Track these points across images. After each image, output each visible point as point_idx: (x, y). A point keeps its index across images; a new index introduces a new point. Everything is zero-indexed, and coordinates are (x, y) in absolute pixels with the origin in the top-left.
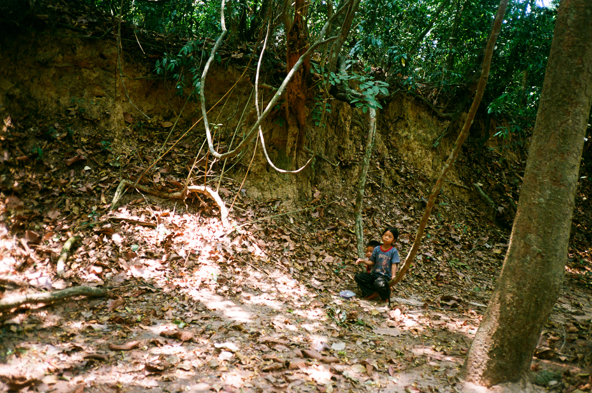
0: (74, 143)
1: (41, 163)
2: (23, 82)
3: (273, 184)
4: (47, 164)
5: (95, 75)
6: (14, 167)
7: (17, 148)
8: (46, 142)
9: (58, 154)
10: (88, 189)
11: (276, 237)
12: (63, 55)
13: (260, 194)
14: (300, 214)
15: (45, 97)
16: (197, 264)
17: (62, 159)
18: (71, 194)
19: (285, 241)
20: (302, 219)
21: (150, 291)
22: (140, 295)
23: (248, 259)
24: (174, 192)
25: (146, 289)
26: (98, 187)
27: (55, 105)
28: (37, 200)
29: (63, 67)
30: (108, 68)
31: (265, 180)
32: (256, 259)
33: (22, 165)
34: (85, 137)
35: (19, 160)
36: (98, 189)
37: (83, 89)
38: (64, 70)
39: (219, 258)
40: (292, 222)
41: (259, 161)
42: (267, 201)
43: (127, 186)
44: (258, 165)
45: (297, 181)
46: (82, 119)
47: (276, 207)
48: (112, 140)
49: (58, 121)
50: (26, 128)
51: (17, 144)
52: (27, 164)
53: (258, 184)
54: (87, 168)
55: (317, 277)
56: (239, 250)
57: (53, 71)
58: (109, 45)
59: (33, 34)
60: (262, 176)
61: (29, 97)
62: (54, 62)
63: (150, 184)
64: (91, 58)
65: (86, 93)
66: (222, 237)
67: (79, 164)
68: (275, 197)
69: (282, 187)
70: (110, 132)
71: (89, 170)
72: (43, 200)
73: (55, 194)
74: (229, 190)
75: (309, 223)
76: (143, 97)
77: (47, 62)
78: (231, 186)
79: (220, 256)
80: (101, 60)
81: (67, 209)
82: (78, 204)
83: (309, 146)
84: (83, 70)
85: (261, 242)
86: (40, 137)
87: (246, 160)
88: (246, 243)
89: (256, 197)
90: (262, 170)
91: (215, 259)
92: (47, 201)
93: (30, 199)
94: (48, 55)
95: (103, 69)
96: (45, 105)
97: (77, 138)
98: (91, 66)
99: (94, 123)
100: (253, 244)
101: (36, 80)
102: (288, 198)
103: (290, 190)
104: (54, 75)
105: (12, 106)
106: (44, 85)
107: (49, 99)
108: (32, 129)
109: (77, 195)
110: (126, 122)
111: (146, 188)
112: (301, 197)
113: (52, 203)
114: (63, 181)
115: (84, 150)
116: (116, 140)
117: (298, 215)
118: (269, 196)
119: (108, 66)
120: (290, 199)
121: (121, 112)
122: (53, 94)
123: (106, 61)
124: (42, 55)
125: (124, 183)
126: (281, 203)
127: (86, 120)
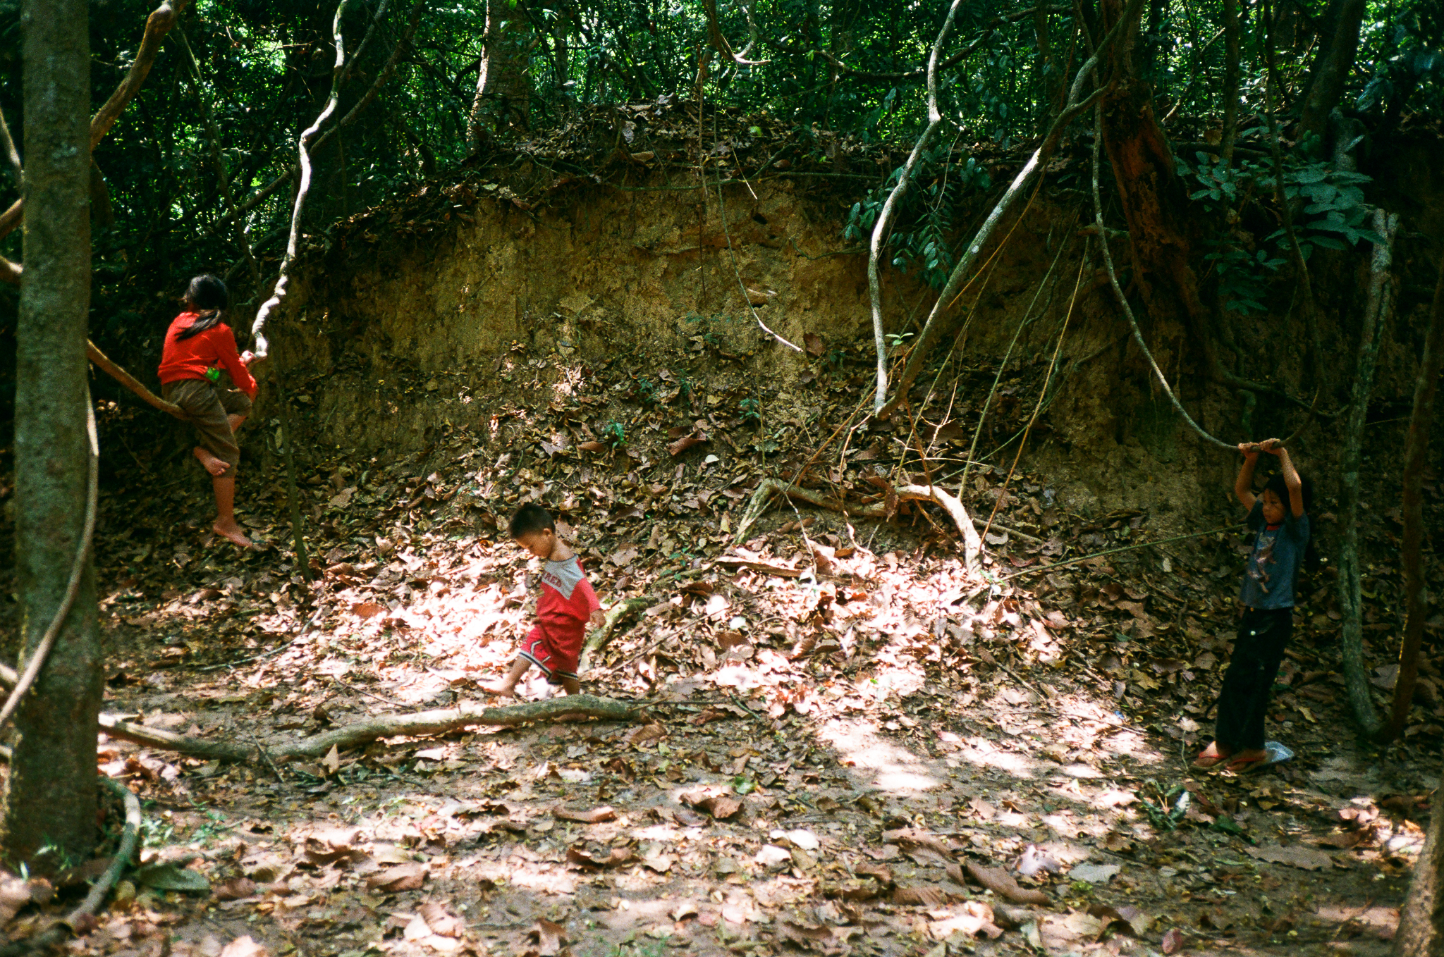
0: (692, 408)
1: (622, 452)
2: (609, 294)
3: (1134, 472)
4: (635, 455)
5: (745, 261)
6: (574, 463)
7: (584, 427)
8: (639, 411)
9: (659, 432)
10: (701, 503)
11: (1103, 605)
12: (681, 228)
13: (1093, 499)
14: (1197, 547)
15: (650, 319)
16: (871, 664)
17: (664, 442)
18: (666, 513)
19: (1128, 615)
20: (1202, 561)
21: (733, 716)
22: (707, 722)
23: (1006, 657)
24: (874, 501)
25: (725, 710)
26: (722, 497)
27: (667, 334)
28: (602, 528)
29: (683, 253)
30: (772, 242)
31: (1107, 465)
32: (1028, 659)
33: (588, 459)
34: (715, 394)
35: (583, 450)
36: (721, 502)
37: (723, 295)
38: (686, 257)
39: (931, 652)
40: (1167, 566)
41: (1093, 417)
42: (1108, 516)
43: (774, 492)
44: (1088, 428)
45: (1199, 463)
46: (717, 355)
47: (1127, 530)
48: (771, 396)
49: (669, 367)
50: (607, 384)
51: (585, 418)
52: (598, 458)
53: (1091, 476)
54: (711, 458)
55: (1193, 710)
56: (988, 634)
57: (663, 264)
58: (770, 191)
59: (629, 196)
60: (1100, 456)
61: (621, 322)
62: (665, 244)
63: (823, 487)
64: (736, 227)
65: (729, 302)
66: (957, 603)
67: (696, 450)
68: (1132, 505)
69: (1157, 481)
70: (771, 379)
71: (715, 464)
72: (612, 529)
73: (637, 514)
74: (1012, 493)
75: (1224, 571)
76: (852, 296)
77: (651, 248)
78: (1020, 482)
79: (933, 647)
80: (757, 227)
81: (651, 546)
82: (673, 535)
83: (1237, 367)
84: (723, 252)
85: (1057, 617)
86: (629, 401)
87: (1063, 419)
88: (1013, 618)
89: (1080, 508)
90: (1101, 439)
91: (920, 654)
92: (620, 531)
93: (591, 526)
94: (655, 231)
95: (762, 245)
96: (648, 336)
97: (700, 398)
98: (738, 241)
99: (740, 363)
100: (1033, 622)
101: (634, 287)
102: (1165, 508)
103: (1177, 486)
104: (666, 271)
105: (588, 343)
106: (646, 293)
107: (658, 323)
108: (618, 387)
109: (677, 517)
110: (809, 354)
111: (814, 496)
112: (1211, 505)
113: (628, 533)
114: (657, 488)
115: (709, 422)
116: (782, 395)
117: (1190, 550)
118: (1119, 505)
119: (773, 237)
120: (1170, 509)
121: (800, 333)
122: (664, 310)
123: (767, 227)
124: (646, 233)
125: (769, 486)
126: (1144, 520)
127: (726, 358)
